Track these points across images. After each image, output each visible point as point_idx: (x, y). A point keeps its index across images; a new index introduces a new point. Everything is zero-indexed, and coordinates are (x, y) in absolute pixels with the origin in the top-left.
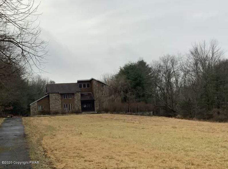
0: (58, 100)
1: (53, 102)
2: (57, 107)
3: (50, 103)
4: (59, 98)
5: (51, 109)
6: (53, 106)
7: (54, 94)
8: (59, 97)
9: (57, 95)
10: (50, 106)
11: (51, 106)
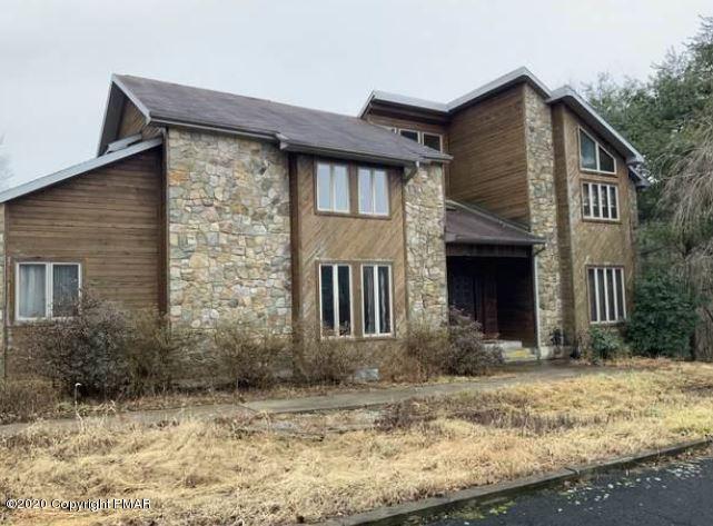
0: (258, 217)
1: (199, 234)
2: (246, 293)
3: (173, 240)
4: (272, 194)
5: (175, 311)
6: (203, 276)
7: (225, 149)
8: (266, 185)
9: (247, 159)
10: (174, 272)
11: (183, 277)
